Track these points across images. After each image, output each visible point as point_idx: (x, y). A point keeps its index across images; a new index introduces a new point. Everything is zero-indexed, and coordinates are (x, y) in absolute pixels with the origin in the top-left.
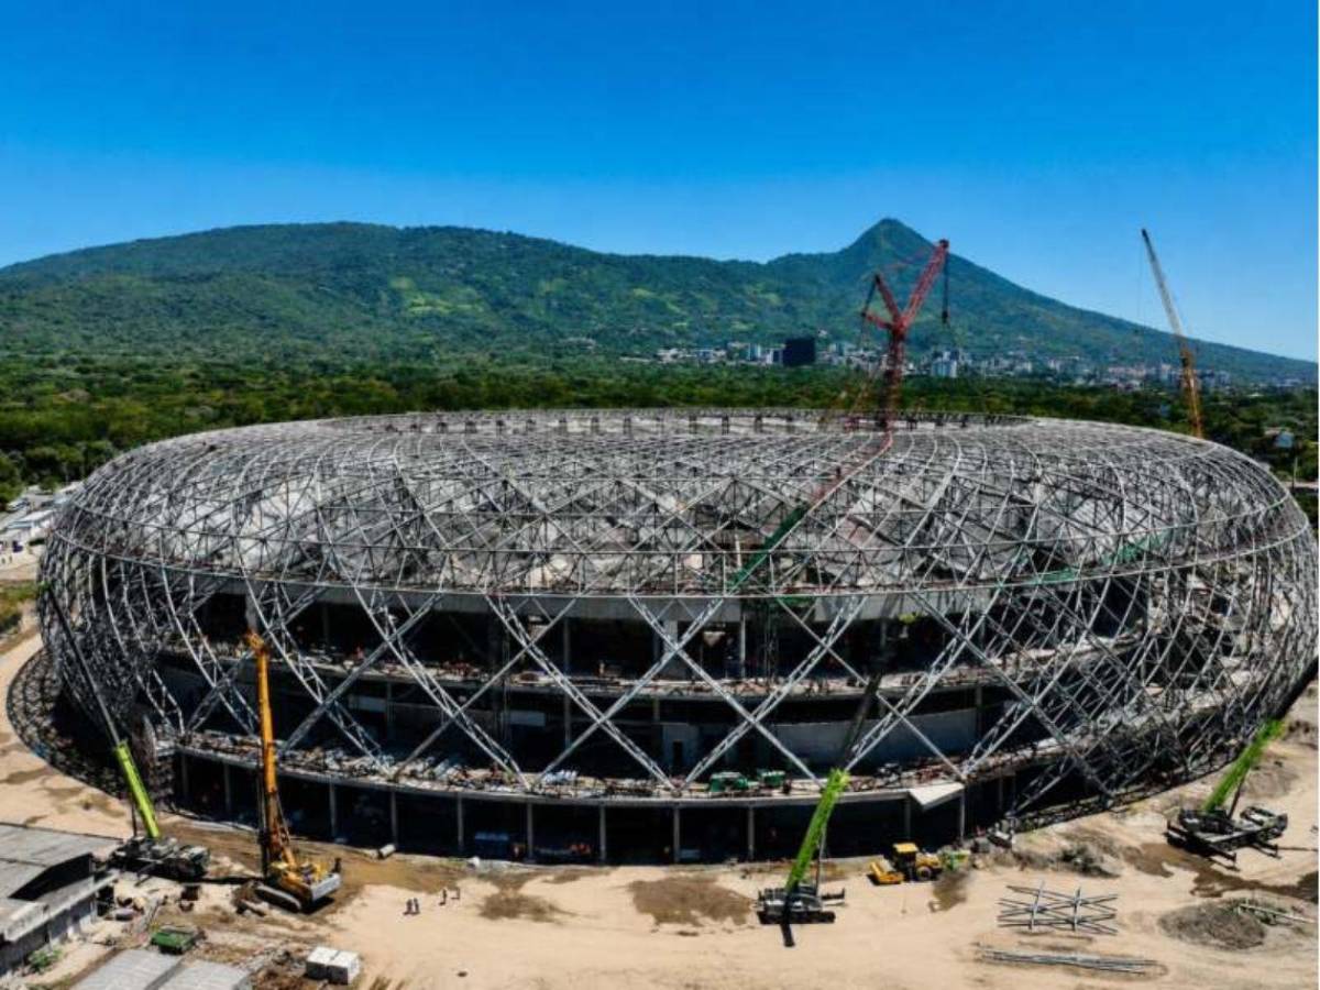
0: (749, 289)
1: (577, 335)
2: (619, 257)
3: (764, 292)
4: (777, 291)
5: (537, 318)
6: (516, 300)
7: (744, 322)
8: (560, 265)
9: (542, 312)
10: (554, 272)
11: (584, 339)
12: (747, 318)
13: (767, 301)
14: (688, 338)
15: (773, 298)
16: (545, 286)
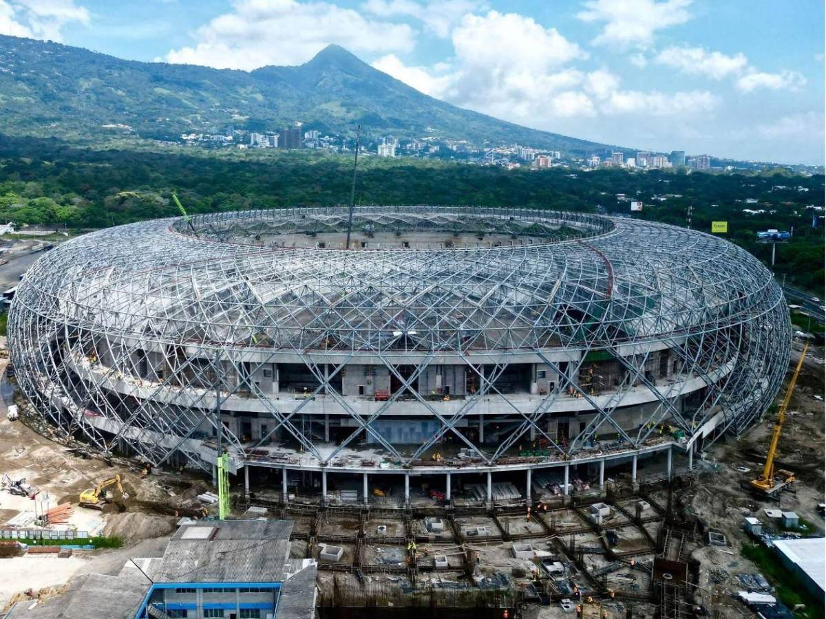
0: (242, 91)
1: (114, 122)
2: (139, 63)
3: (252, 93)
4: (262, 92)
5: (80, 108)
6: (62, 95)
7: (241, 114)
8: (93, 68)
9: (84, 104)
10: (90, 74)
11: (121, 126)
12: (244, 112)
13: (255, 99)
14: (202, 126)
15: (259, 97)
16: (85, 84)
